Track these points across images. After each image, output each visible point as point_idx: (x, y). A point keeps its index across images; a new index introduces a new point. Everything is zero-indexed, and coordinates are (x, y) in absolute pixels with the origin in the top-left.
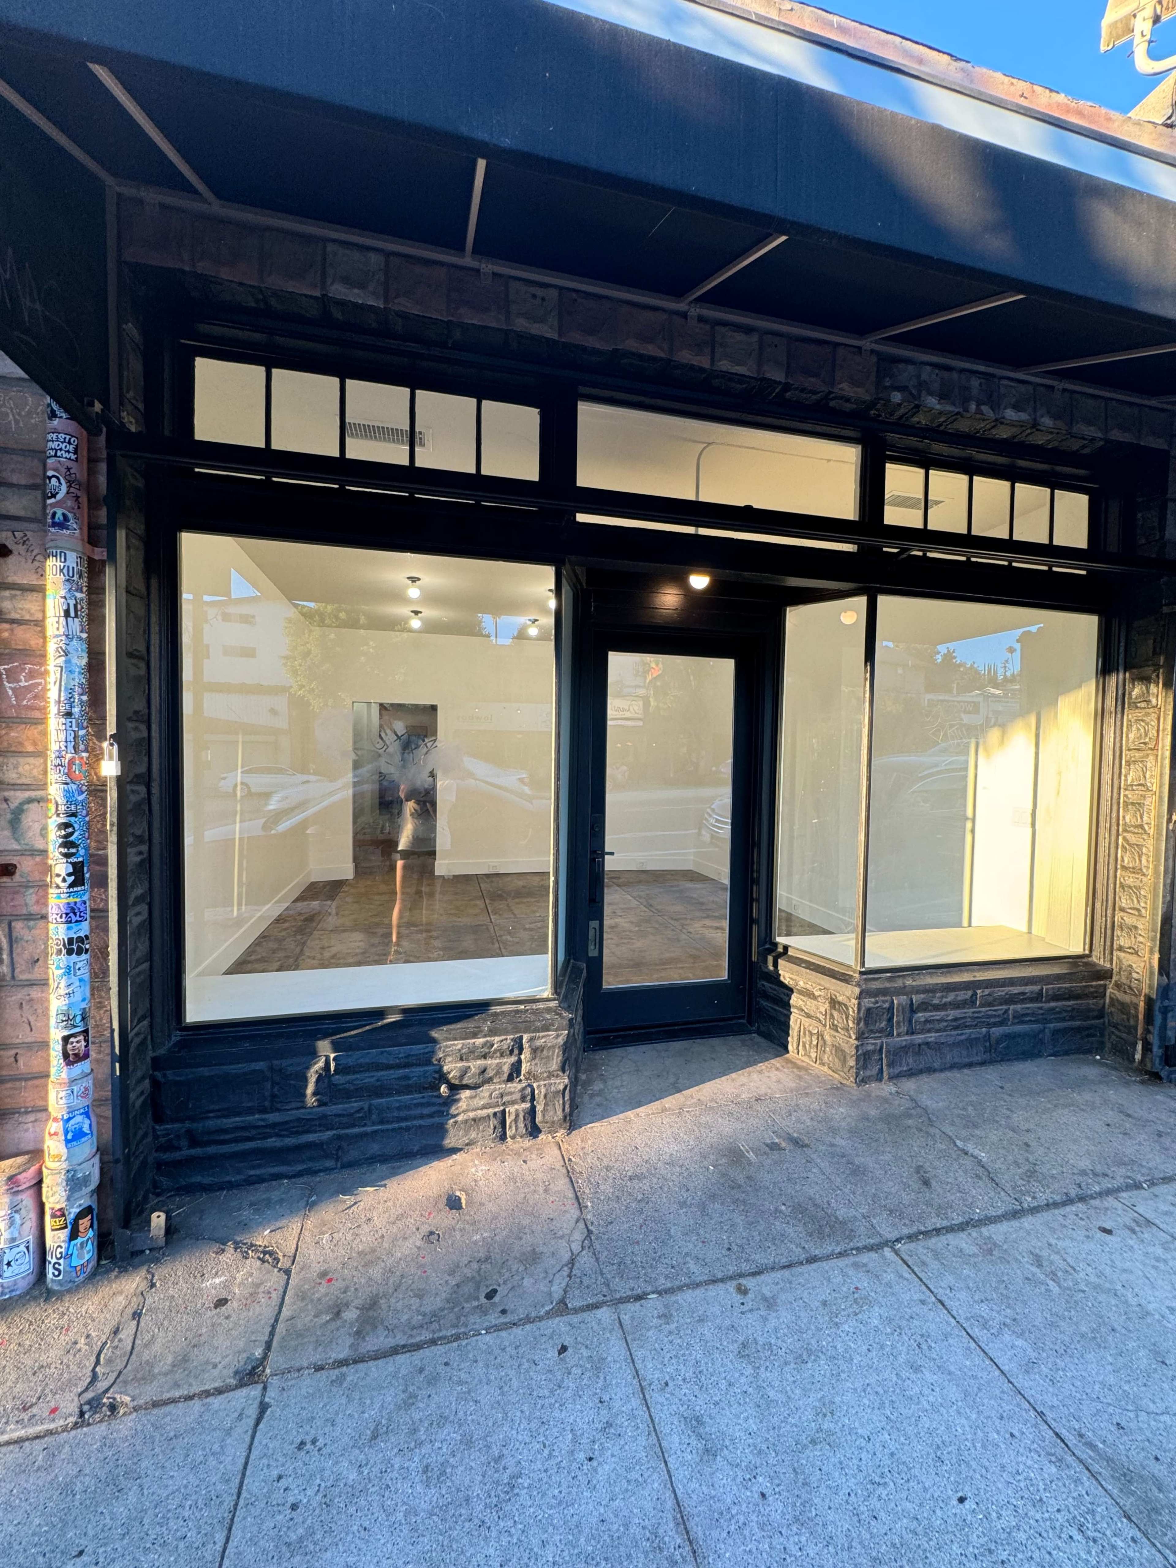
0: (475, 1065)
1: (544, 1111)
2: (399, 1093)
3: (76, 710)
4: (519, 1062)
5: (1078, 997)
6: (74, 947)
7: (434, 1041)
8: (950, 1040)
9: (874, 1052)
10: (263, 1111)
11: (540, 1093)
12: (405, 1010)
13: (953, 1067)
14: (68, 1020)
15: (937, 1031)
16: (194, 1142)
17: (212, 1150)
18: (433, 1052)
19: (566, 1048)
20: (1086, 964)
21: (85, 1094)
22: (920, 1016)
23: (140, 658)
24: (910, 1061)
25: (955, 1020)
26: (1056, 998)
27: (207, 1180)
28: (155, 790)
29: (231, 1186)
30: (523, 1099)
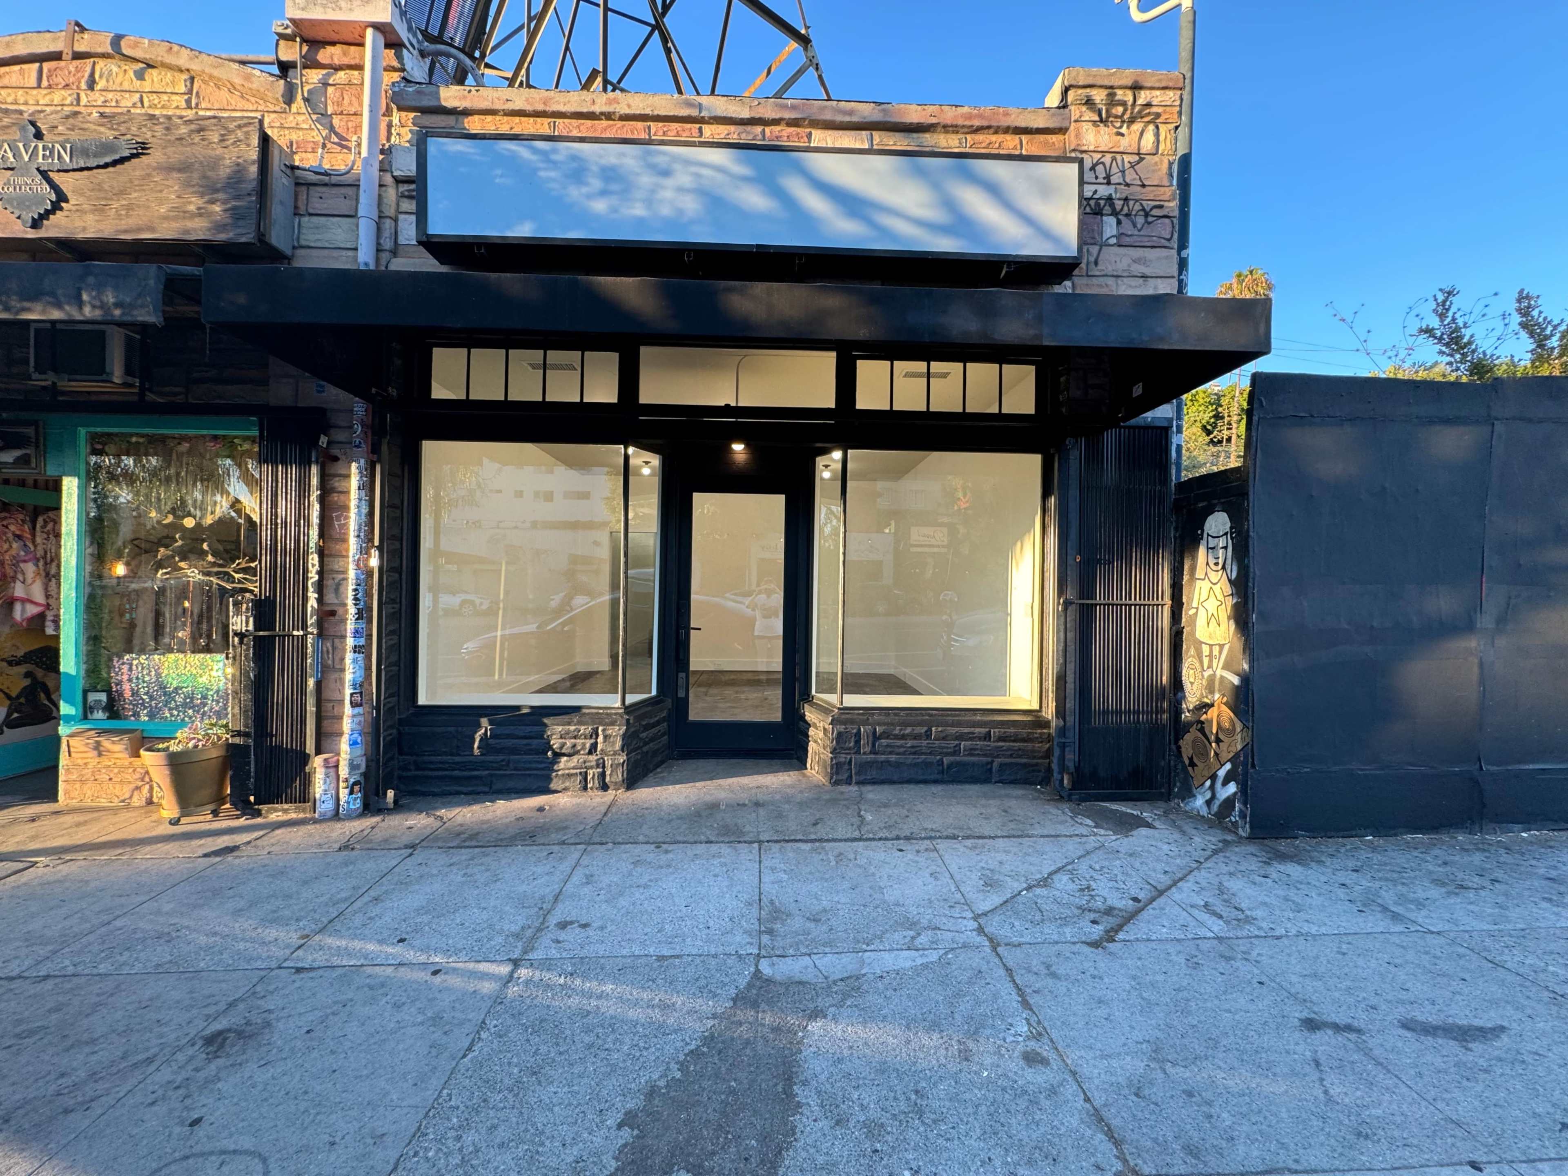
0: (569, 743)
1: (611, 775)
2: (525, 754)
3: (362, 534)
4: (596, 743)
5: (1024, 740)
6: (356, 649)
7: (546, 725)
8: (909, 761)
9: (844, 763)
10: (452, 755)
11: (608, 763)
12: (532, 707)
13: (909, 781)
14: (354, 685)
15: (898, 754)
16: (418, 768)
17: (426, 773)
18: (545, 732)
19: (624, 737)
20: (1037, 717)
21: (359, 723)
22: (884, 742)
23: (397, 508)
24: (873, 773)
25: (913, 747)
26: (1001, 739)
27: (424, 789)
28: (404, 577)
29: (435, 795)
30: (598, 766)
